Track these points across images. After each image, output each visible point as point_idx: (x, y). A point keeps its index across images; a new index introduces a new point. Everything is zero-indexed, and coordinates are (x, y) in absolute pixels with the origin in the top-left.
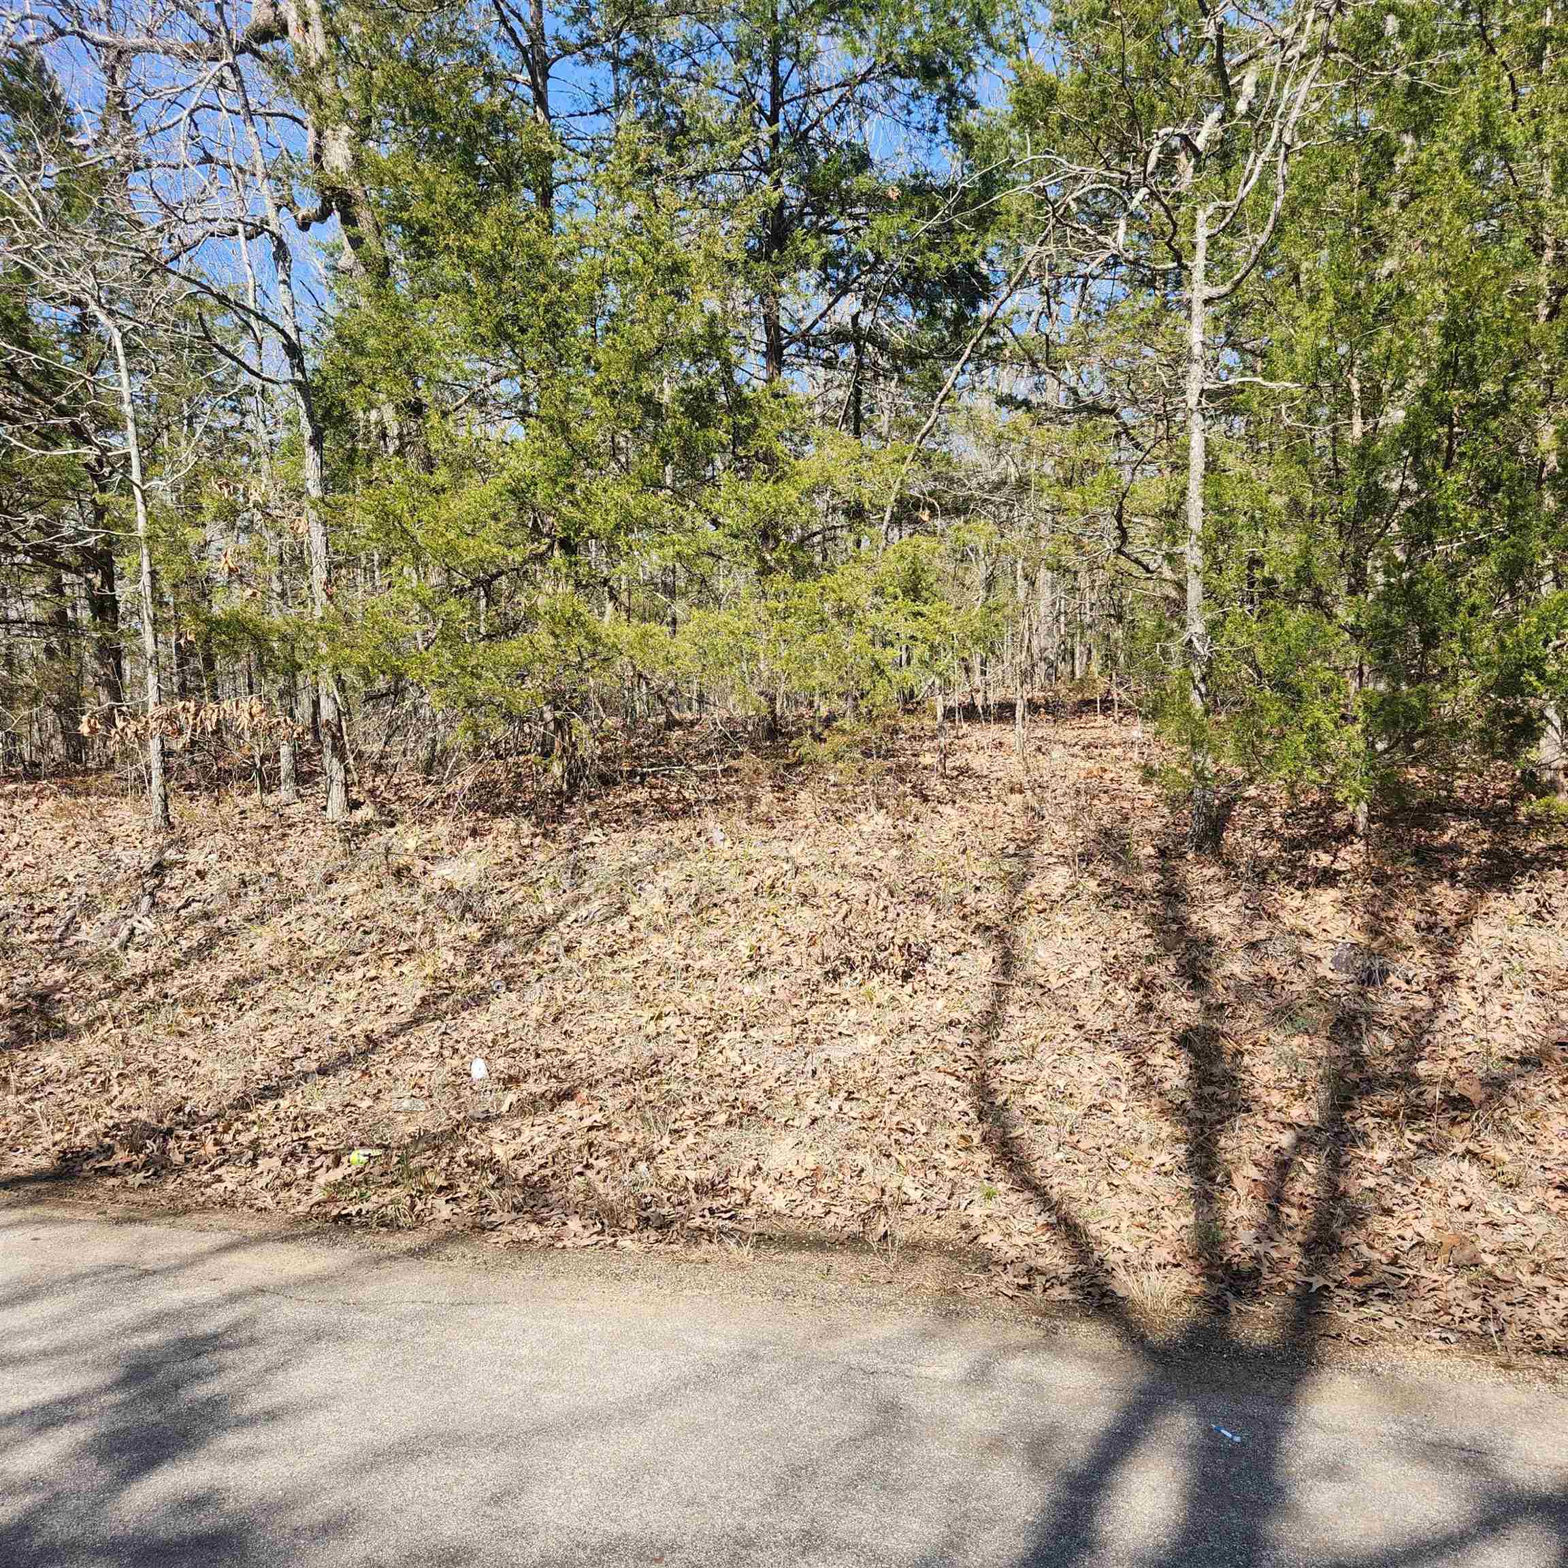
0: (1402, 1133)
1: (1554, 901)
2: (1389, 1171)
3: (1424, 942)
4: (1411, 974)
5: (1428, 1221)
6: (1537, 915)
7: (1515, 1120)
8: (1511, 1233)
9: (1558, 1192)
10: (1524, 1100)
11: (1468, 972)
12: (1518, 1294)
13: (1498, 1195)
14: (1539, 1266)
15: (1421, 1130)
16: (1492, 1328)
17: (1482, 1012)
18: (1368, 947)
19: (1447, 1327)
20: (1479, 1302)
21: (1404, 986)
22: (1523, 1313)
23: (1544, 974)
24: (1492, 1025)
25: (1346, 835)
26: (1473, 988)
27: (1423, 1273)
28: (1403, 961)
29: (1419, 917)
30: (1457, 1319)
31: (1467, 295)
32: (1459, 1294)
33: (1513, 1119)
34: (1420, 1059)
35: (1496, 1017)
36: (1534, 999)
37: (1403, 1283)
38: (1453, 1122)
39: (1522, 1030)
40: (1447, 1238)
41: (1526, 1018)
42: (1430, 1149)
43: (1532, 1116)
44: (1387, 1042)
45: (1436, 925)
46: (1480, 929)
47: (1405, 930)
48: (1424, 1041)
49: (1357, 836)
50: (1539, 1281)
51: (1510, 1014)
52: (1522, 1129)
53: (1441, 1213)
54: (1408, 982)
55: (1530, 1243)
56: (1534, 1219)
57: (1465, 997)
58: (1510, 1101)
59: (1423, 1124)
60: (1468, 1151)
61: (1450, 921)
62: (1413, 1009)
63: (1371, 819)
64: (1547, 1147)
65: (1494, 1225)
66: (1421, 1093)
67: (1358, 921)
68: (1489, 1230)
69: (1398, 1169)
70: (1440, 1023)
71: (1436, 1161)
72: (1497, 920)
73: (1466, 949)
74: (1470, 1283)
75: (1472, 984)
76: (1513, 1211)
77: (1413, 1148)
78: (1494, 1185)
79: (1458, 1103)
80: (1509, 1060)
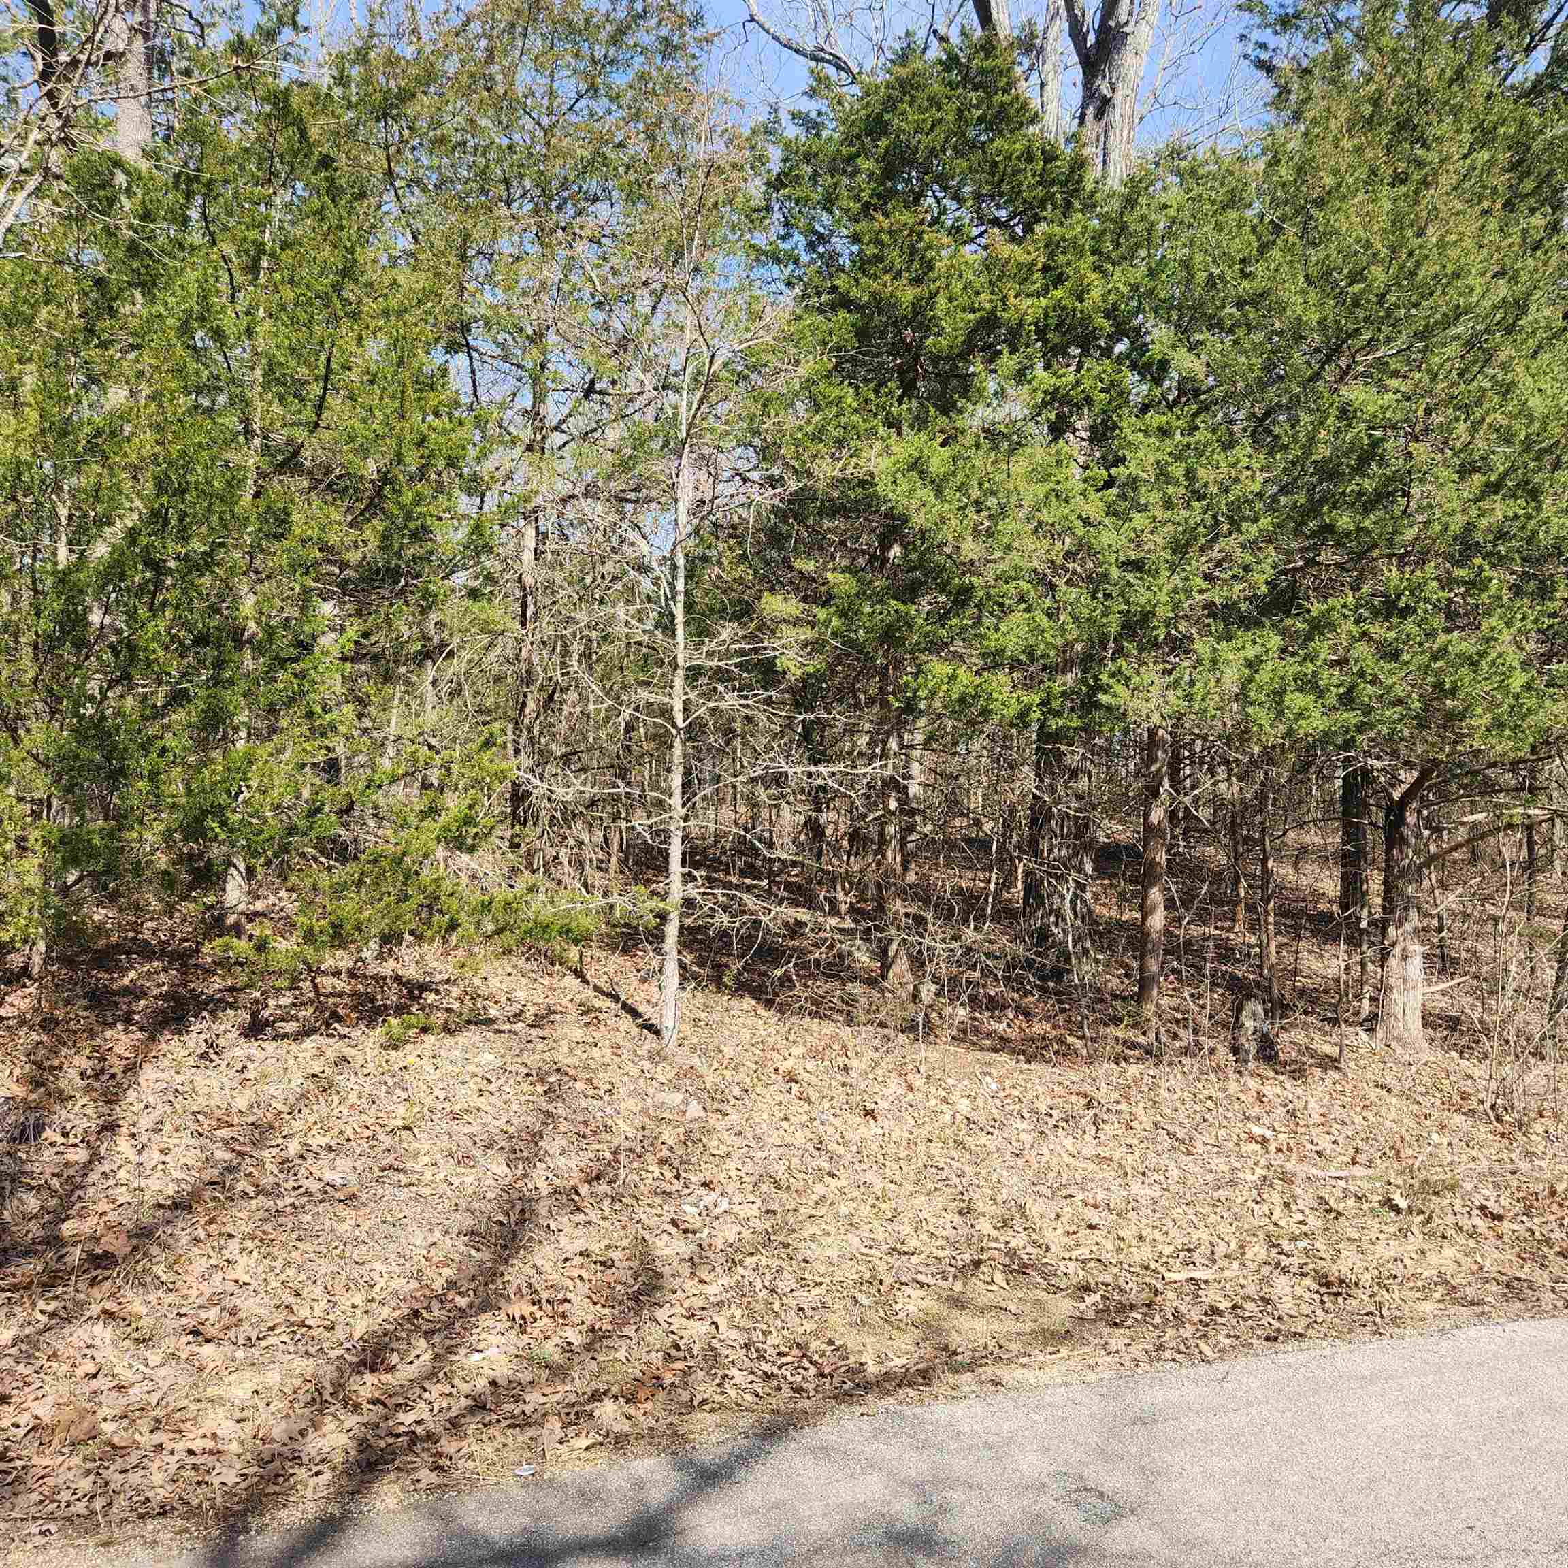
0: (34, 1304)
1: (222, 1042)
2: (14, 1351)
3: (88, 1090)
4: (69, 1126)
5: (49, 1400)
6: (204, 1056)
7: (159, 1270)
8: (136, 1393)
9: (190, 1338)
10: (169, 1247)
11: (131, 1119)
12: (133, 1459)
13: (129, 1353)
14: (158, 1421)
15: (56, 1298)
16: (98, 1504)
17: (138, 1159)
18: (24, 1100)
19: (51, 1517)
20: (91, 1478)
21: (60, 1140)
22: (134, 1478)
23: (205, 1114)
24: (148, 1172)
25: (18, 979)
26: (133, 1135)
27: (36, 1460)
28: (63, 1113)
29: (85, 1064)
30: (63, 1505)
31: (183, 453)
32: (70, 1475)
33: (155, 1268)
34: (68, 1217)
35: (154, 1163)
36: (191, 1141)
37: (10, 1479)
38: (93, 1282)
39: (177, 1174)
40: (68, 1414)
41: (182, 1161)
42: (63, 1318)
43: (175, 1262)
44: (32, 1203)
45: (102, 1071)
46: (148, 1074)
47: (70, 1079)
48: (74, 1199)
49: (30, 977)
50: (159, 1437)
51: (167, 1159)
52: (164, 1278)
53: (65, 1388)
54: (65, 1135)
55: (154, 1399)
56: (162, 1372)
57: (124, 1146)
58: (155, 1250)
59: (59, 1290)
60: (105, 1312)
61: (117, 1066)
62: (67, 1164)
63: (47, 960)
64: (185, 1292)
65: (120, 1388)
66: (63, 1256)
67: (17, 1072)
68: (114, 1394)
69: (24, 1347)
70: (94, 1177)
71: (69, 1329)
72: (165, 1063)
73: (131, 1095)
74: (85, 1460)
75: (134, 1130)
76: (142, 1368)
77: (44, 1319)
78: (127, 1343)
79: (101, 1261)
80: (160, 1206)
